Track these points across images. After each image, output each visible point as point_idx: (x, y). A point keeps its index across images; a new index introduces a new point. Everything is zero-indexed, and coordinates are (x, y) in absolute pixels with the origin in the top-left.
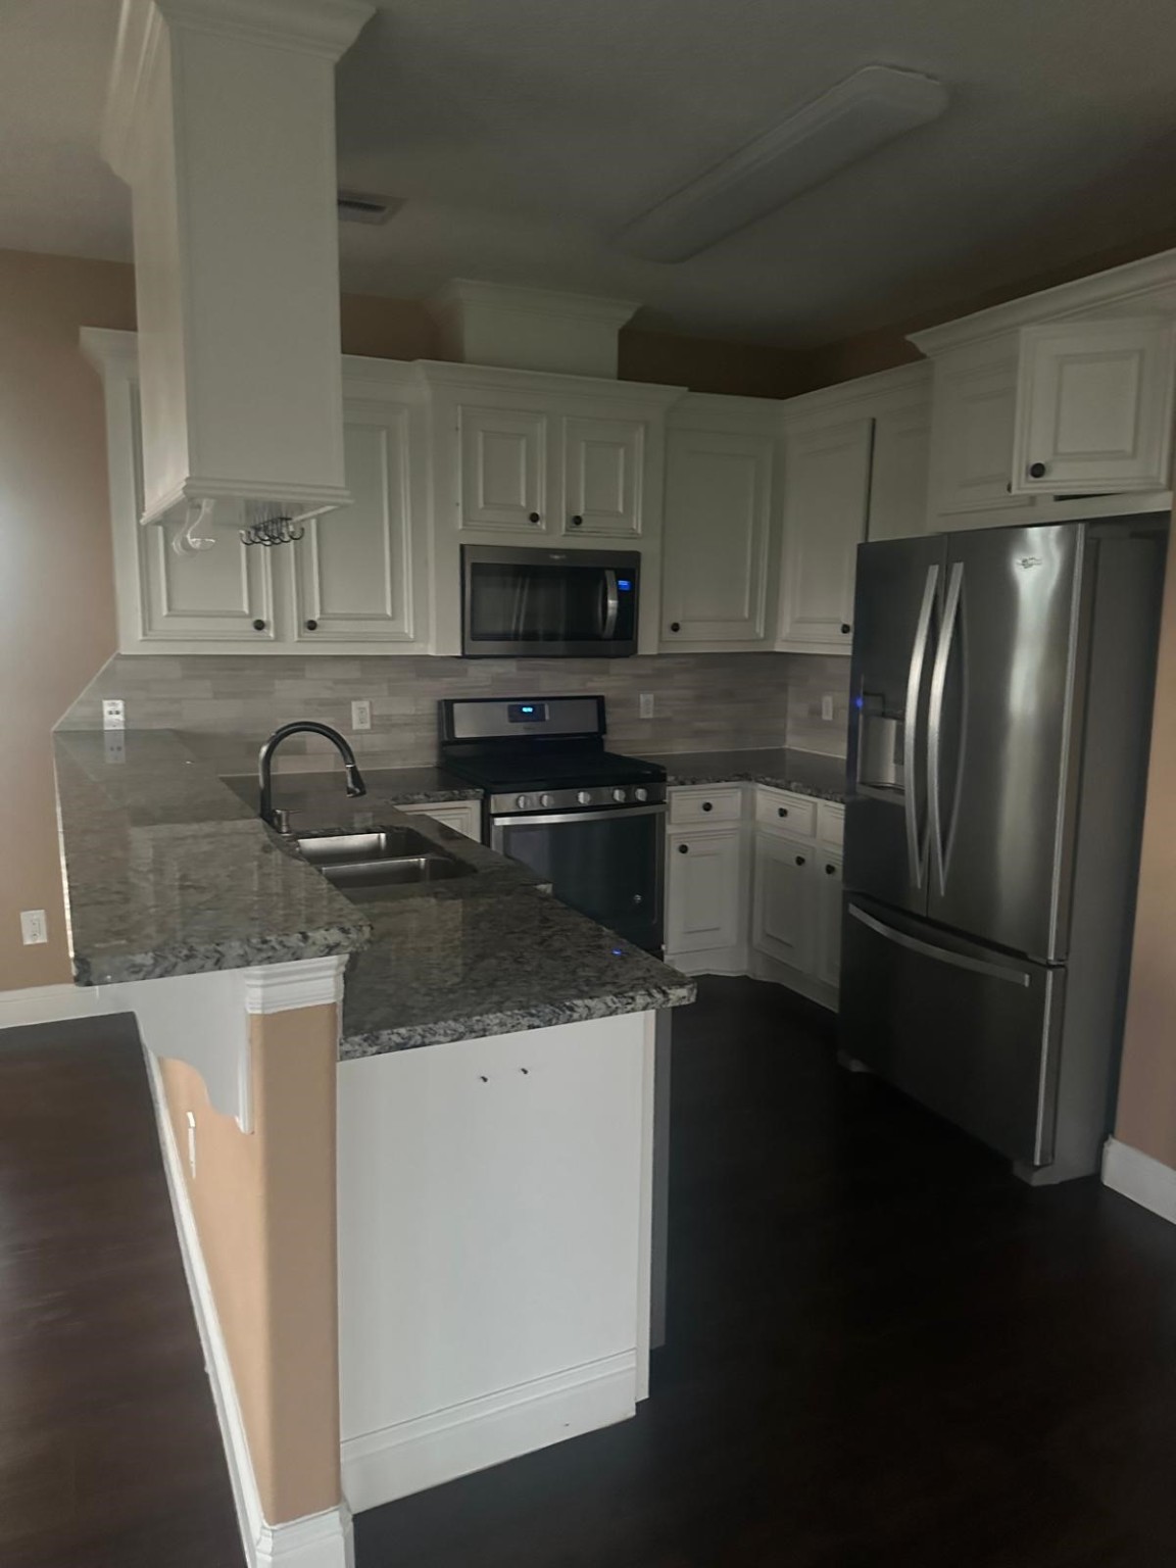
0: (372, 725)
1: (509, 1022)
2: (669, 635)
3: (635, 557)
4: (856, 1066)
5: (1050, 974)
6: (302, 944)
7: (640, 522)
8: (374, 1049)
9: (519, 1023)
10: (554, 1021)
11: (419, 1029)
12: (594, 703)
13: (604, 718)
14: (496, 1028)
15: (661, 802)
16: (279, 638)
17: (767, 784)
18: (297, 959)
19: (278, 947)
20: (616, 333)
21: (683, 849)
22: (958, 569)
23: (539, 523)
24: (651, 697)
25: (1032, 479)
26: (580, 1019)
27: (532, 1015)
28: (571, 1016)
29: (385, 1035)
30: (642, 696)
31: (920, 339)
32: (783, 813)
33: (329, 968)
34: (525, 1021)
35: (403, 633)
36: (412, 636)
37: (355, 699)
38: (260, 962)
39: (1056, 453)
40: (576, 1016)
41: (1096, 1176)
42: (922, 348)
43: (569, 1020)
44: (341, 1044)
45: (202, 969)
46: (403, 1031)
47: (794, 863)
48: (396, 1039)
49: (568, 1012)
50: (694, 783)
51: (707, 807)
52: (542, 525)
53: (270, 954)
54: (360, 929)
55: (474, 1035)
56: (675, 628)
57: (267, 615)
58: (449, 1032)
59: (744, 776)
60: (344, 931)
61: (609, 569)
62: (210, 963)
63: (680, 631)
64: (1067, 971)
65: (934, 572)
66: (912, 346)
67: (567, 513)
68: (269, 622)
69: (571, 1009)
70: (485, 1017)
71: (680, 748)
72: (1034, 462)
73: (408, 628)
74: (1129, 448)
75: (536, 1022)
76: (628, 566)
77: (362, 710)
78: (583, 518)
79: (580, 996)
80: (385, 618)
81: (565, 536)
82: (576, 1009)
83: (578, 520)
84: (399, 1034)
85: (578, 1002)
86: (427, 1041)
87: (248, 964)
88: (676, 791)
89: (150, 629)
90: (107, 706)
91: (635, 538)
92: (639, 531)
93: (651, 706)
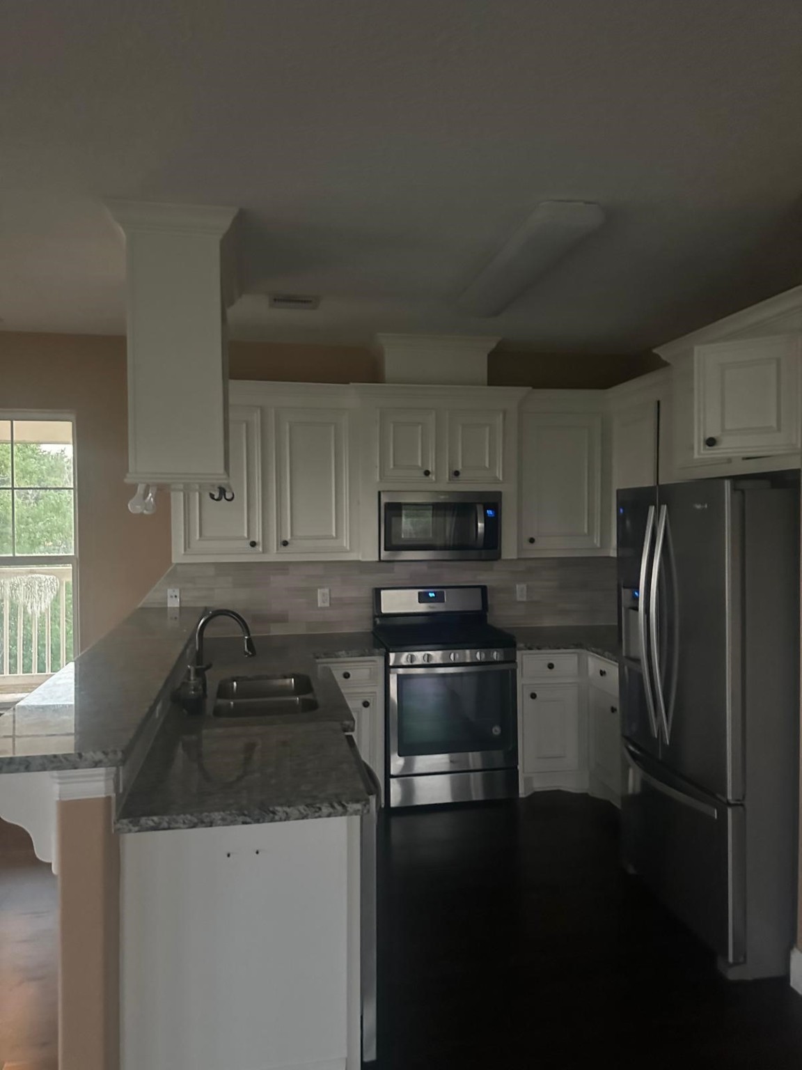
0: (330, 604)
1: (229, 818)
2: (527, 545)
3: (499, 494)
4: (631, 870)
5: (730, 811)
6: (78, 760)
7: (501, 473)
8: (136, 829)
9: (236, 820)
10: (261, 820)
11: (166, 818)
12: (479, 591)
13: (487, 601)
14: (219, 822)
15: (514, 661)
16: (265, 551)
17: (593, 652)
18: (76, 768)
19: (63, 760)
20: (486, 356)
21: (533, 696)
22: (664, 508)
23: (430, 476)
24: (524, 586)
25: (707, 447)
26: (281, 820)
27: (245, 815)
28: (274, 818)
29: (143, 820)
30: (517, 586)
31: (662, 352)
32: (602, 673)
33: (99, 775)
34: (241, 819)
35: (343, 547)
36: (348, 548)
37: (321, 587)
38: (53, 769)
39: (723, 429)
40: (277, 818)
41: (786, 978)
42: (664, 357)
43: (272, 820)
44: (115, 823)
45: (17, 771)
46: (155, 818)
47: (609, 710)
48: (151, 823)
49: (271, 815)
50: (539, 649)
51: (551, 666)
52: (432, 477)
53: (59, 764)
54: (115, 752)
55: (204, 825)
56: (532, 541)
57: (258, 538)
58: (186, 821)
59: (578, 646)
60: (105, 753)
61: (479, 503)
62: (22, 768)
63: (534, 543)
64: (745, 810)
65: (652, 509)
66: (657, 356)
67: (450, 469)
68: (259, 542)
69: (274, 813)
70: (212, 814)
71: (548, 622)
72: (708, 436)
73: (346, 543)
74: (774, 424)
75: (248, 819)
76: (492, 502)
77: (324, 595)
78: (461, 472)
79: (281, 805)
80: (333, 538)
81: (448, 483)
82: (277, 813)
83: (457, 473)
84: (153, 821)
85: (279, 808)
86: (171, 826)
87: (44, 769)
88: (526, 654)
89: (189, 547)
90: (170, 592)
91: (498, 483)
92: (501, 479)
93: (525, 593)
